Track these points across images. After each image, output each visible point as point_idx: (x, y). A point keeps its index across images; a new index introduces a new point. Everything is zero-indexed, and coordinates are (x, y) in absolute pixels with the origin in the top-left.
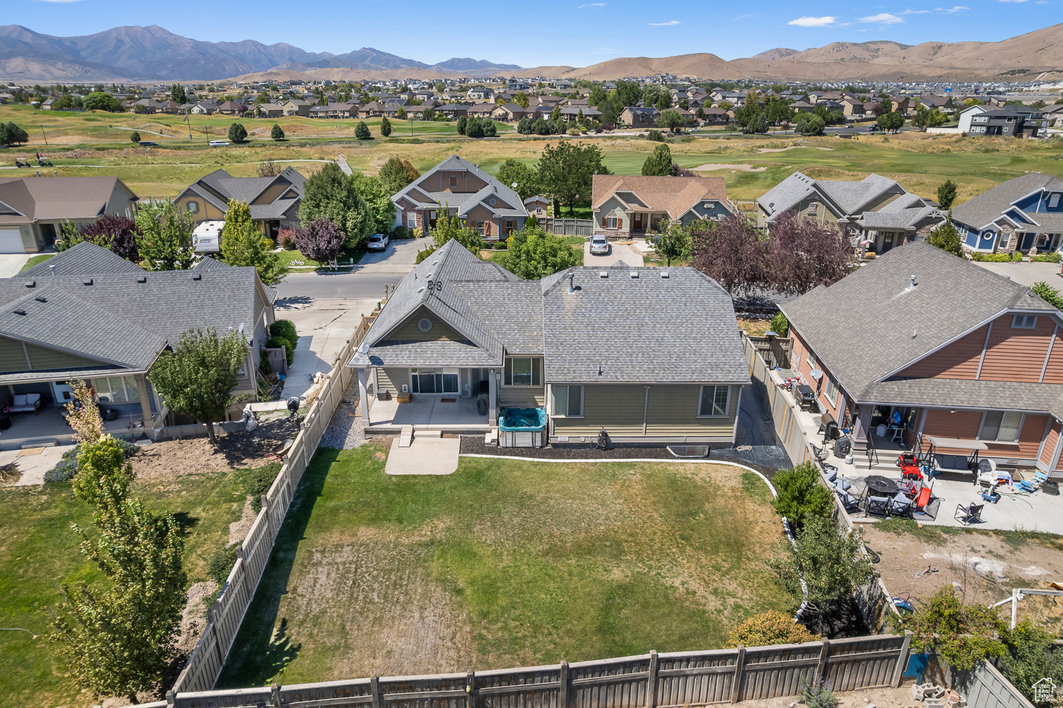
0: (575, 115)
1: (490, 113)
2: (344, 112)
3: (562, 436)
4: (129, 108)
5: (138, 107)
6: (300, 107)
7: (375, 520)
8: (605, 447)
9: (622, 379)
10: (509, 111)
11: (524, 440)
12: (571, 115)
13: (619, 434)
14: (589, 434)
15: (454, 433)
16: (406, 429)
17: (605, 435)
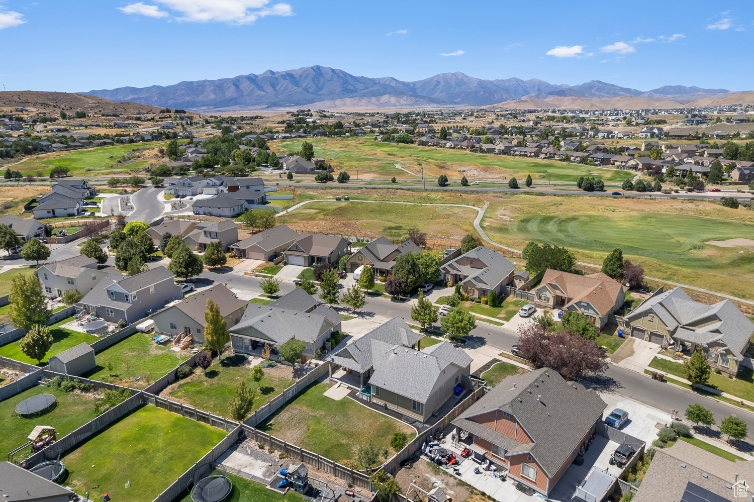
0: (687, 171)
1: (626, 162)
2: (531, 153)
3: (375, 400)
4: (416, 141)
5: (420, 141)
6: (505, 147)
7: (308, 406)
8: (385, 409)
9: (389, 389)
10: (639, 163)
11: (365, 398)
12: (684, 171)
13: (391, 406)
14: (381, 403)
15: (352, 388)
16: (340, 382)
17: (386, 405)
